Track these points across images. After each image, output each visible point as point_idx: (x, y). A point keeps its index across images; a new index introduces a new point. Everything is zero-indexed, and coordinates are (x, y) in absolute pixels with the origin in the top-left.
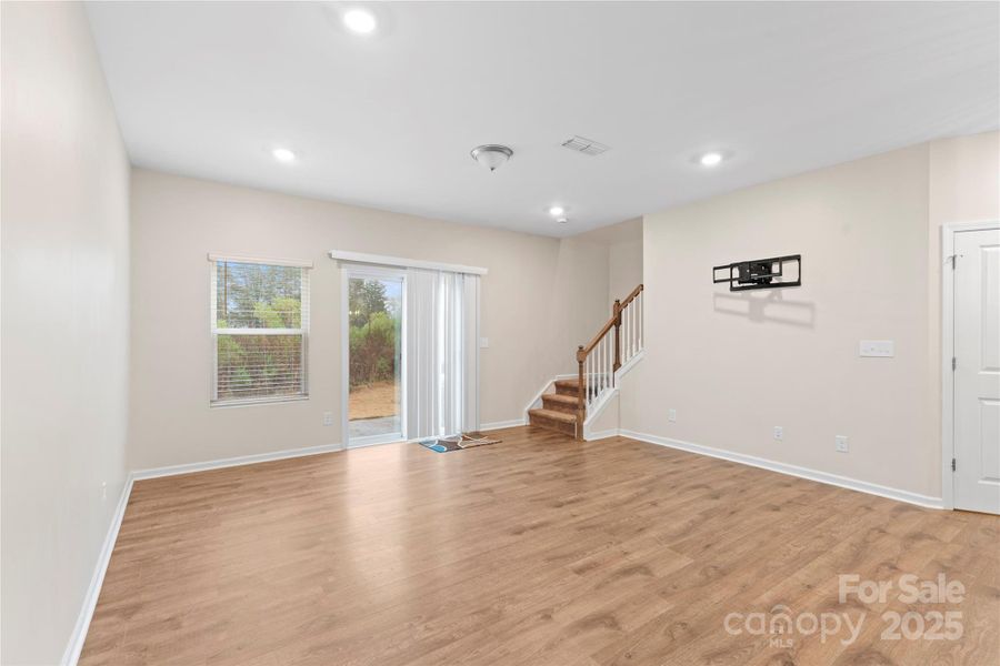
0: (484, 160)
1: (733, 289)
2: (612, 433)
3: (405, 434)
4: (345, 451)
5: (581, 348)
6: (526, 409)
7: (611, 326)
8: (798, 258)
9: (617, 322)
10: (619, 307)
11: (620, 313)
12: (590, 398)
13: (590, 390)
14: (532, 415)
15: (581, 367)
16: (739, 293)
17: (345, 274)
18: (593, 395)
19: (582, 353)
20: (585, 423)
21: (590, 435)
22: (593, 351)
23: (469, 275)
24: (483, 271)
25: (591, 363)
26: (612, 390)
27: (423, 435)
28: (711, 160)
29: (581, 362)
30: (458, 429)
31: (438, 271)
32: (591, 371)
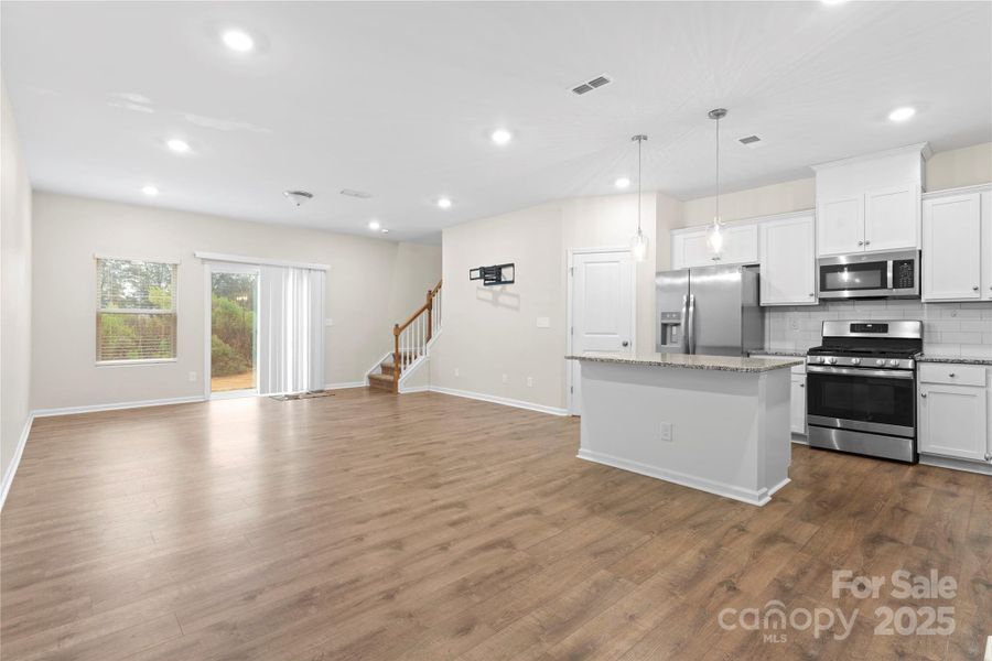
0: (292, 200)
1: (485, 284)
2: (424, 388)
3: (258, 389)
4: (207, 401)
5: (397, 326)
6: (367, 373)
7: (423, 310)
8: (512, 265)
9: (429, 307)
10: (431, 294)
11: (431, 300)
12: (405, 363)
13: (405, 358)
14: (371, 378)
15: (397, 339)
16: (487, 287)
17: (208, 269)
18: (408, 361)
19: (398, 330)
20: (399, 381)
21: (402, 388)
22: (408, 328)
23: (315, 270)
24: (327, 267)
25: (405, 338)
26: (423, 357)
27: (274, 390)
28: (445, 203)
29: (397, 336)
30: (305, 388)
31: (287, 267)
32: (405, 346)
